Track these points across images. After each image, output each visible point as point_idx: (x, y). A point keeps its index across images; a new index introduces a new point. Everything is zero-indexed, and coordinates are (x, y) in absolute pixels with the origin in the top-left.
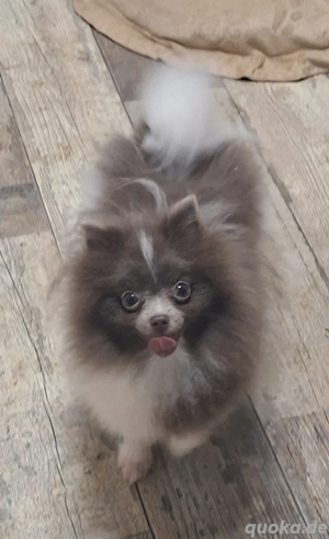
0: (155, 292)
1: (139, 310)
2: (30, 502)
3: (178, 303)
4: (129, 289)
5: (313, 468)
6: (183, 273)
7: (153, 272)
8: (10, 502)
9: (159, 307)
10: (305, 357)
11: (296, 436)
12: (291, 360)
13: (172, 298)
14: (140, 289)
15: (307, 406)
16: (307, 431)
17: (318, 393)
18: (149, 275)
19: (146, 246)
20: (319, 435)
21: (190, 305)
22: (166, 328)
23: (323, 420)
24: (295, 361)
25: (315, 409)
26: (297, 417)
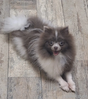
0: (56, 42)
1: (52, 45)
2: (18, 66)
3: (60, 45)
4: (51, 41)
5: (78, 72)
6: (63, 40)
7: (57, 39)
8: (14, 65)
9: (56, 45)
10: (84, 48)
11: (77, 64)
12: (80, 48)
13: (59, 44)
14: (54, 41)
15: (81, 59)
16: (79, 64)
17: (84, 56)
18: (56, 39)
19: (56, 33)
20: (82, 65)
21: (63, 46)
22: (57, 49)
23: (84, 62)
24: (81, 49)
25: (82, 60)
26: (78, 61)
